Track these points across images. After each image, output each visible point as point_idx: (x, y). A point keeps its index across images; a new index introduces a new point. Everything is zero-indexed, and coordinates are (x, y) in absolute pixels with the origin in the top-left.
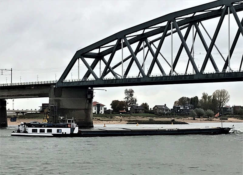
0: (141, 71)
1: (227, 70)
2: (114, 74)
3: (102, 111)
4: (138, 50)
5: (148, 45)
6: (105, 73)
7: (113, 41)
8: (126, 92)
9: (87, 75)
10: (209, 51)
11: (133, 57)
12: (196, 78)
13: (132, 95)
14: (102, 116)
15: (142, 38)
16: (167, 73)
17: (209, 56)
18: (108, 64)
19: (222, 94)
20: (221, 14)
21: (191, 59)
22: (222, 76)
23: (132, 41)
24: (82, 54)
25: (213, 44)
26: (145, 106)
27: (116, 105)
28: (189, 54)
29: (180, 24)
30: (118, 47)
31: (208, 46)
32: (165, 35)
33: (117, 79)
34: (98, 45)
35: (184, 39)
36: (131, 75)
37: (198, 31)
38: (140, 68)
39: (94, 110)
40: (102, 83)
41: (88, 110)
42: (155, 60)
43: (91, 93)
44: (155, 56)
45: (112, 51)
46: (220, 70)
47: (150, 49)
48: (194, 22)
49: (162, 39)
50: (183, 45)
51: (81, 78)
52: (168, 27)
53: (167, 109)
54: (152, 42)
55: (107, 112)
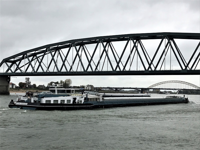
0: (33, 70)
1: (71, 71)
2: (21, 70)
3: (14, 87)
4: (32, 60)
5: (37, 58)
6: (16, 70)
7: (21, 55)
8: (26, 79)
9: (8, 70)
10: (64, 62)
11: (30, 63)
12: (57, 73)
13: (28, 80)
14: (14, 89)
15: (34, 55)
16: (45, 71)
17: (64, 64)
18: (18, 66)
19: (69, 81)
20: (69, 46)
21: (56, 65)
22: (69, 73)
23: (30, 56)
24: (6, 61)
25: (66, 59)
26: (34, 85)
27: (21, 84)
28: (55, 63)
29: (52, 49)
30: (23, 58)
31: (64, 60)
32: (45, 54)
33: (22, 73)
34: (14, 57)
35: (53, 56)
36: (28, 71)
37: (59, 53)
38: (33, 68)
39: (10, 86)
40: (14, 74)
41: (7, 86)
42: (40, 65)
43: (9, 79)
44: (40, 63)
45: (20, 60)
46: (68, 70)
47: (38, 60)
48: (58, 49)
49: (43, 56)
50: (53, 59)
51: (5, 71)
52: (46, 51)
53: (44, 87)
54: (39, 57)
55: (16, 87)
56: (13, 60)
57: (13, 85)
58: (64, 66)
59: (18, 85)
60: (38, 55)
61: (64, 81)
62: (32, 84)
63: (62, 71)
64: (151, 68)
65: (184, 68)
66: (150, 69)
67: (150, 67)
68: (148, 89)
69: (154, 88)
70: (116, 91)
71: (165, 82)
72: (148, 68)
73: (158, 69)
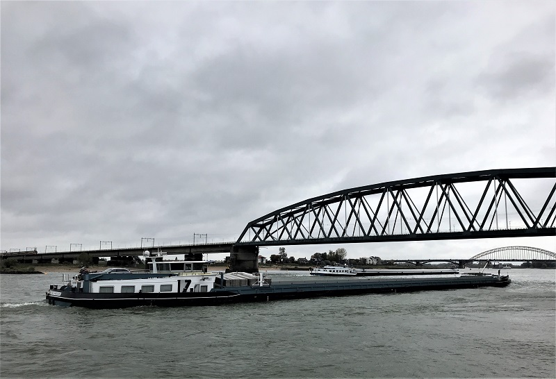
0: (290, 236)
1: (345, 236)
2: (272, 238)
3: (264, 262)
4: (288, 222)
5: (294, 219)
6: (267, 237)
8: (280, 249)
9: (255, 238)
10: (333, 223)
11: (285, 227)
12: (325, 240)
13: (284, 251)
14: (264, 265)
15: (291, 215)
16: (307, 238)
17: (333, 226)
18: (268, 231)
19: (342, 251)
20: (341, 200)
21: (322, 228)
22: (341, 239)
23: (284, 217)
24: (252, 225)
25: (335, 219)
26: (292, 258)
27: (273, 257)
28: (320, 225)
29: (315, 206)
30: (275, 220)
31: (333, 220)
32: (305, 213)
33: (274, 241)
34: (262, 219)
35: (317, 216)
36: (282, 239)
37: (326, 210)
38: (289, 234)
39: (259, 261)
40: (264, 243)
41: (255, 261)
42: (299, 229)
43: (258, 250)
44: (299, 226)
45: (271, 223)
46: (341, 236)
47: (296, 222)
48: (323, 205)
49: (303, 215)
50: (317, 219)
51: (251, 240)
52: (307, 208)
53: (306, 261)
54: (297, 217)
55: (267, 262)
56: (261, 223)
57: (262, 258)
58: (333, 230)
59: (269, 259)
60: (295, 215)
61: (334, 251)
62: (288, 257)
63: (331, 236)
64: (474, 228)
65: (531, 225)
66: (472, 230)
67: (471, 226)
68: (471, 261)
69: (481, 258)
70: (416, 265)
71: (499, 250)
72: (469, 228)
73: (486, 228)
